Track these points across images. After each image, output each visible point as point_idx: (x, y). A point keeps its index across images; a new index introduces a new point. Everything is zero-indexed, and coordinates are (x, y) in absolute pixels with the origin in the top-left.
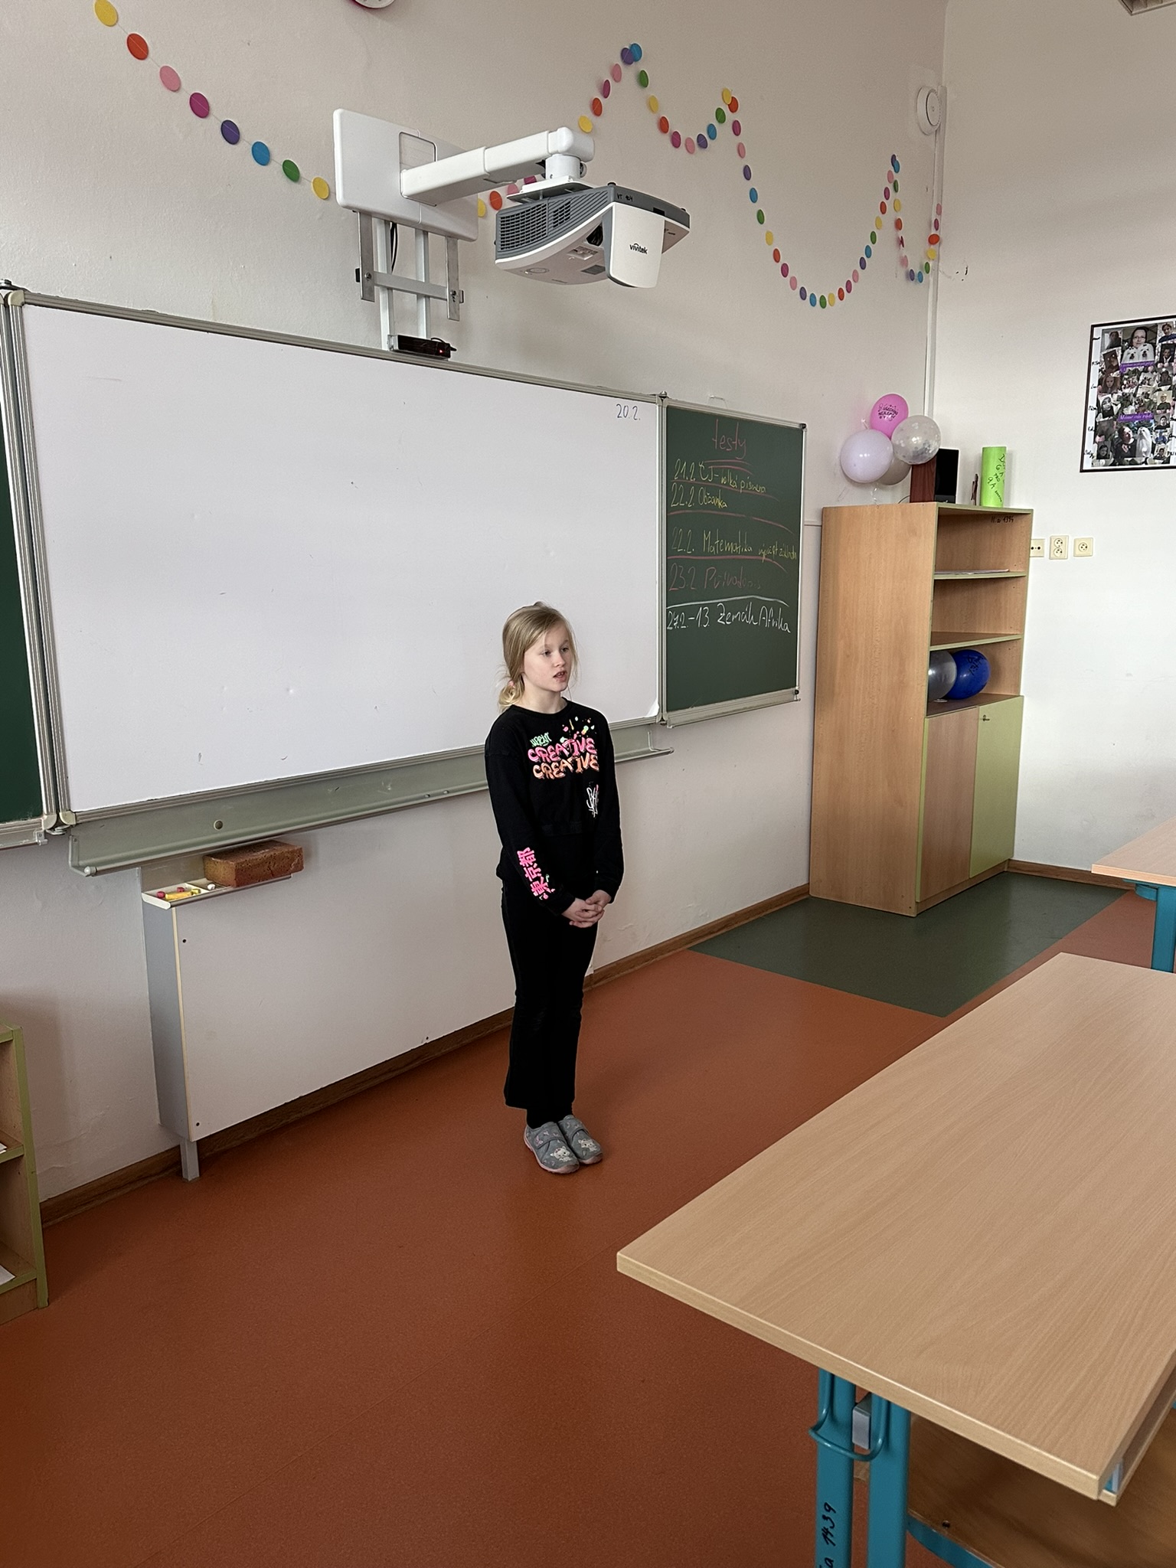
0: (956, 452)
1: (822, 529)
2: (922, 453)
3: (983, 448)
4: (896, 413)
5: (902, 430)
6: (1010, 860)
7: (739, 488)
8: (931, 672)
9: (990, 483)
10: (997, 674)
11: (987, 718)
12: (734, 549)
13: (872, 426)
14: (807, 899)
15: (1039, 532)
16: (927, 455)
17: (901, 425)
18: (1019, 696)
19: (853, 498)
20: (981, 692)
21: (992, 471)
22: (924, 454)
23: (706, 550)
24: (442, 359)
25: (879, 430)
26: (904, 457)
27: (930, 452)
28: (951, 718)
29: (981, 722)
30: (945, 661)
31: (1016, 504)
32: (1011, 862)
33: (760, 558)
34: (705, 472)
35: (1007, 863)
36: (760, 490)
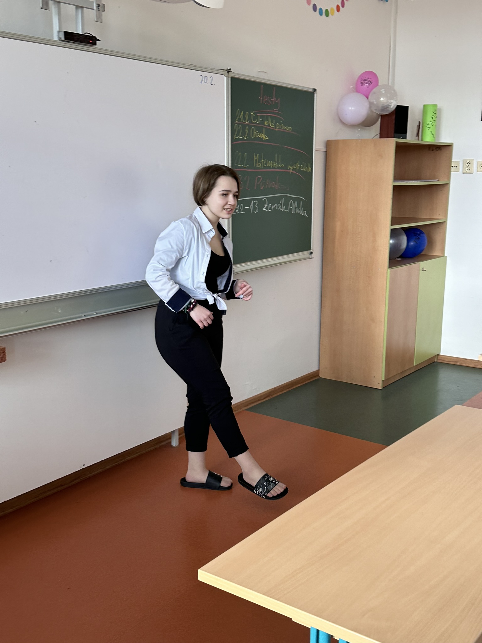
0: (407, 107)
1: (327, 154)
2: (387, 108)
3: (424, 105)
4: (371, 82)
5: (374, 93)
6: (438, 355)
7: (276, 128)
8: (391, 241)
9: (428, 127)
10: (431, 243)
11: (425, 269)
12: (273, 165)
13: (357, 90)
14: (318, 380)
15: (456, 157)
16: (389, 109)
17: (374, 90)
18: (444, 256)
19: (345, 135)
20: (421, 254)
21: (429, 119)
22: (388, 109)
23: (256, 166)
24: (91, 46)
25: (361, 93)
26: (376, 110)
27: (392, 107)
28: (403, 270)
29: (421, 271)
30: (400, 234)
31: (444, 140)
32: (439, 356)
33: (288, 171)
34: (255, 118)
35: (436, 357)
36: (288, 129)
